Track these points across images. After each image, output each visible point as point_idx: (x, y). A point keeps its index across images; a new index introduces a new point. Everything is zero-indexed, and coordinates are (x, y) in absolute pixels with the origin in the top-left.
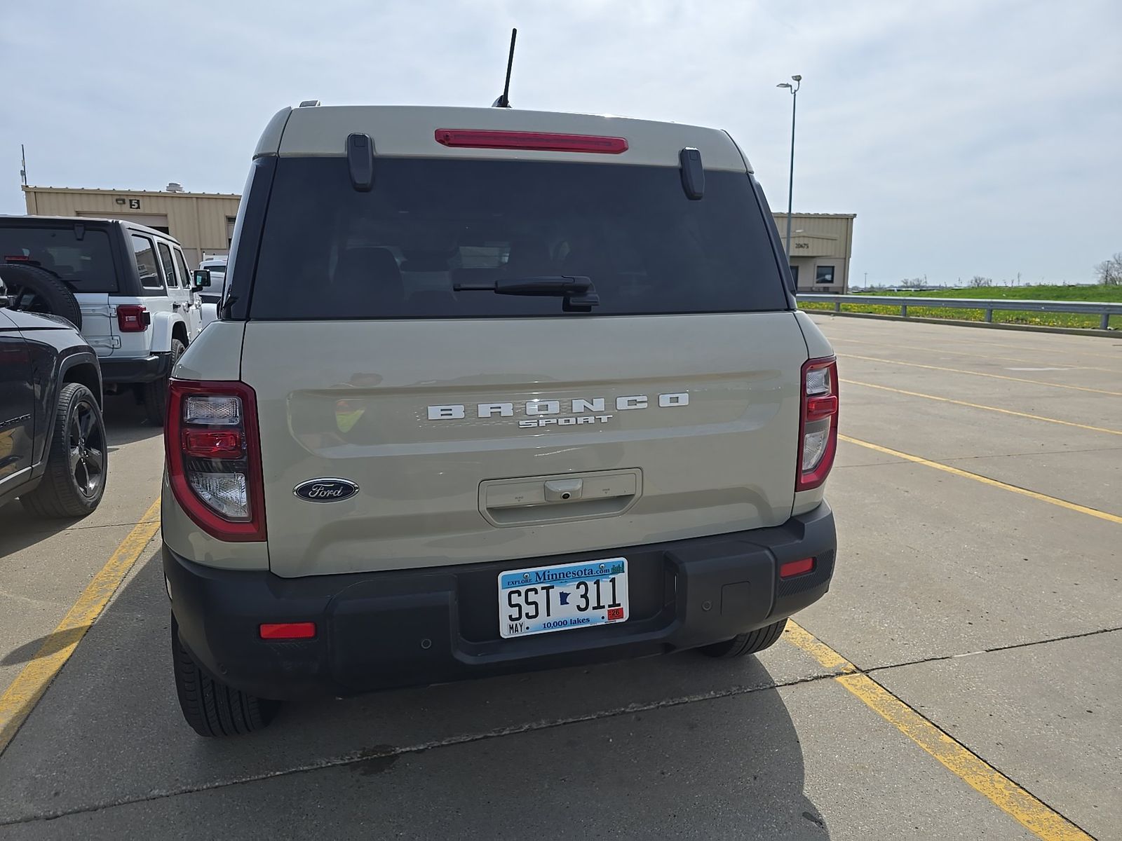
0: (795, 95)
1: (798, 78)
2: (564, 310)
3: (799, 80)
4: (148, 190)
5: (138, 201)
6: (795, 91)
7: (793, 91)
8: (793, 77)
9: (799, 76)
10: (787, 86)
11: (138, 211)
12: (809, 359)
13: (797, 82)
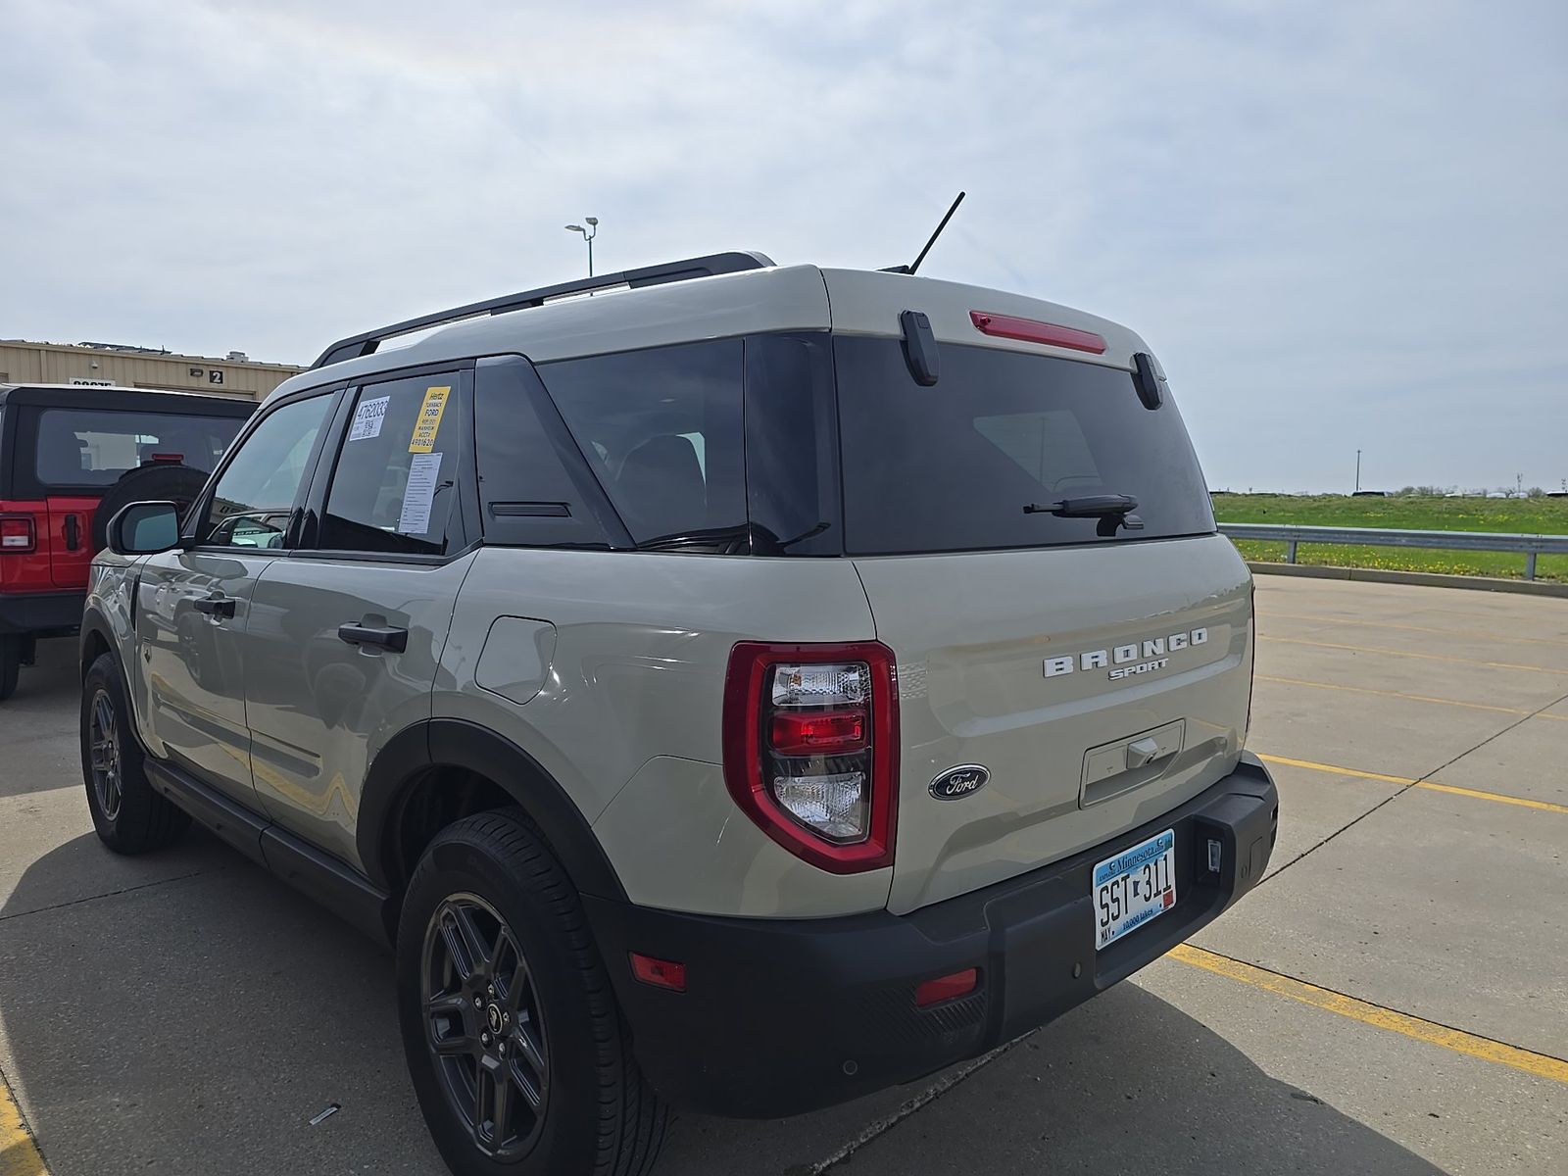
0: (590, 243)
1: (593, 222)
2: (1099, 535)
3: (595, 224)
6: (591, 238)
7: (587, 238)
8: (587, 219)
9: (595, 219)
10: (579, 229)
13: (592, 226)
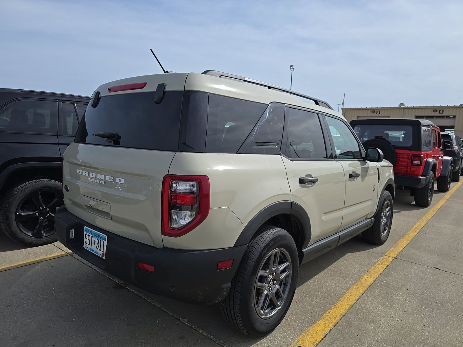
2: (114, 144)
4: (384, 107)
5: (380, 111)
11: (379, 115)
12: (168, 174)
